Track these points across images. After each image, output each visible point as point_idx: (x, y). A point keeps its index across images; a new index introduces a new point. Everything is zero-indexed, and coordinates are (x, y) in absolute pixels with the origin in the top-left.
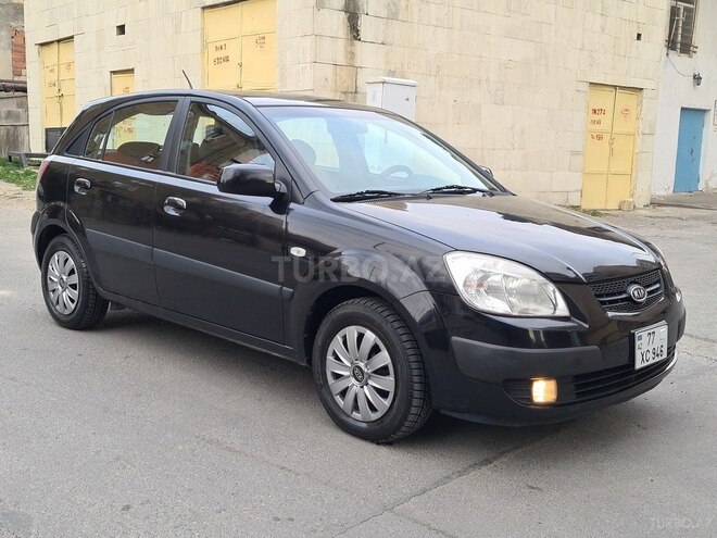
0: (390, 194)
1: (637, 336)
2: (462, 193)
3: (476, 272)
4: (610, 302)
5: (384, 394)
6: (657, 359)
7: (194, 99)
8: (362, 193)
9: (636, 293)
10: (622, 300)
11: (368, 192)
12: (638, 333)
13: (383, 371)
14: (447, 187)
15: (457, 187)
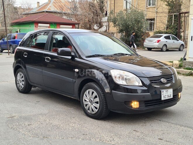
0: (102, 55)
1: (162, 91)
2: (123, 55)
3: (118, 74)
4: (155, 82)
5: (96, 108)
6: (169, 98)
7: (53, 31)
8: (94, 55)
9: (163, 80)
10: (159, 82)
11: (95, 55)
12: (162, 90)
13: (97, 103)
14: (118, 54)
15: (121, 53)
